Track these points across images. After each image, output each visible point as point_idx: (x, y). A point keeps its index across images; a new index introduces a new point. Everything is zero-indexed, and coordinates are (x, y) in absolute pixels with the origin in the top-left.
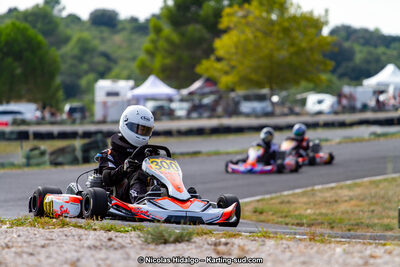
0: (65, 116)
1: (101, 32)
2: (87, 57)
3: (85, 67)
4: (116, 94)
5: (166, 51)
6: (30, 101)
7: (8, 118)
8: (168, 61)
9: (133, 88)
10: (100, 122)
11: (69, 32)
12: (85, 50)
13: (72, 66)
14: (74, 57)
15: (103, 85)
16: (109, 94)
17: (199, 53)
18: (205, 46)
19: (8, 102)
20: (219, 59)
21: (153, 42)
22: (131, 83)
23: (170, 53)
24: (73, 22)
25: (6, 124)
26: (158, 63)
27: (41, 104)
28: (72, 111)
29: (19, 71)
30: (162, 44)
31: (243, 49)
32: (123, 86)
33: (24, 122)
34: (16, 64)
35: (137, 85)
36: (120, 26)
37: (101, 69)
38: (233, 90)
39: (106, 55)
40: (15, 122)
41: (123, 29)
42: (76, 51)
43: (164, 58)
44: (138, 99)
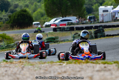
0: (87, 21)
3: (95, 1)
4: (107, 11)
6: (74, 15)
7: (66, 22)
9: (113, 9)
10: (101, 22)
15: (102, 8)
16: (104, 11)
19: (65, 17)
22: (112, 6)
25: (65, 25)
27: (78, 16)
28: (90, 18)
29: (69, 4)
32: (109, 8)
33: (72, 24)
34: (68, 1)
35: (115, 8)
40: (68, 24)
44: (115, 12)
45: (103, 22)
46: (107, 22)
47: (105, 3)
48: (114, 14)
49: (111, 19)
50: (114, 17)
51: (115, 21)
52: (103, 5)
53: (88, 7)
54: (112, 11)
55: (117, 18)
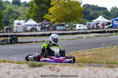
0: (5, 31)
1: (16, 6)
2: (11, 13)
3: (11, 16)
4: (20, 24)
5: (34, 11)
8: (35, 14)
9: (25, 23)
10: (15, 32)
11: (6, 6)
12: (11, 11)
13: (7, 16)
14: (7, 13)
15: (16, 22)
16: (18, 24)
17: (44, 12)
18: (46, 10)
20: (50, 14)
21: (31, 9)
22: (24, 21)
23: (36, 12)
24: (7, 3)
26: (32, 15)
28: (7, 29)
30: (33, 9)
31: (57, 11)
32: (22, 22)
35: (26, 22)
36: (21, 4)
37: (16, 17)
38: (54, 23)
39: (17, 13)
41: (22, 5)
42: (8, 12)
43: (34, 13)
44: (26, 26)
45: (16, 32)
46: (20, 32)
47: (19, 18)
48: (25, 26)
49: (23, 30)
50: (25, 29)
51: (26, 32)
52: (17, 19)
53: (6, 20)
54: (24, 24)
55: (27, 30)
